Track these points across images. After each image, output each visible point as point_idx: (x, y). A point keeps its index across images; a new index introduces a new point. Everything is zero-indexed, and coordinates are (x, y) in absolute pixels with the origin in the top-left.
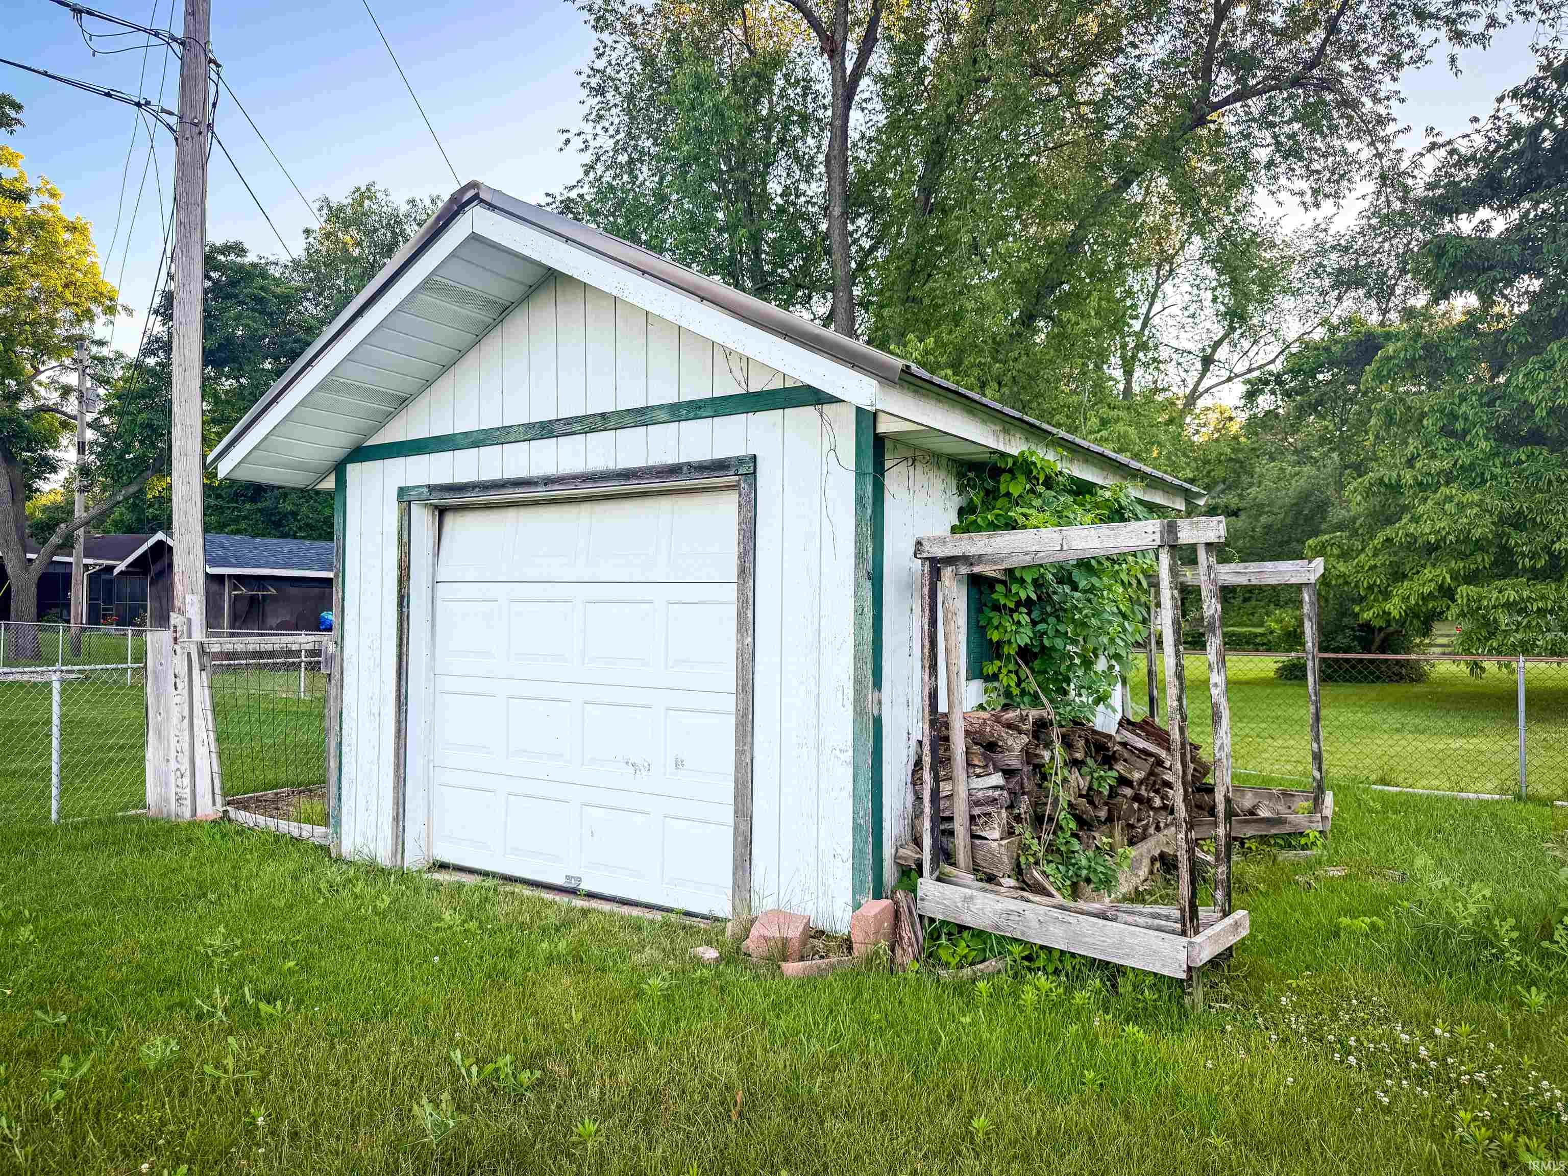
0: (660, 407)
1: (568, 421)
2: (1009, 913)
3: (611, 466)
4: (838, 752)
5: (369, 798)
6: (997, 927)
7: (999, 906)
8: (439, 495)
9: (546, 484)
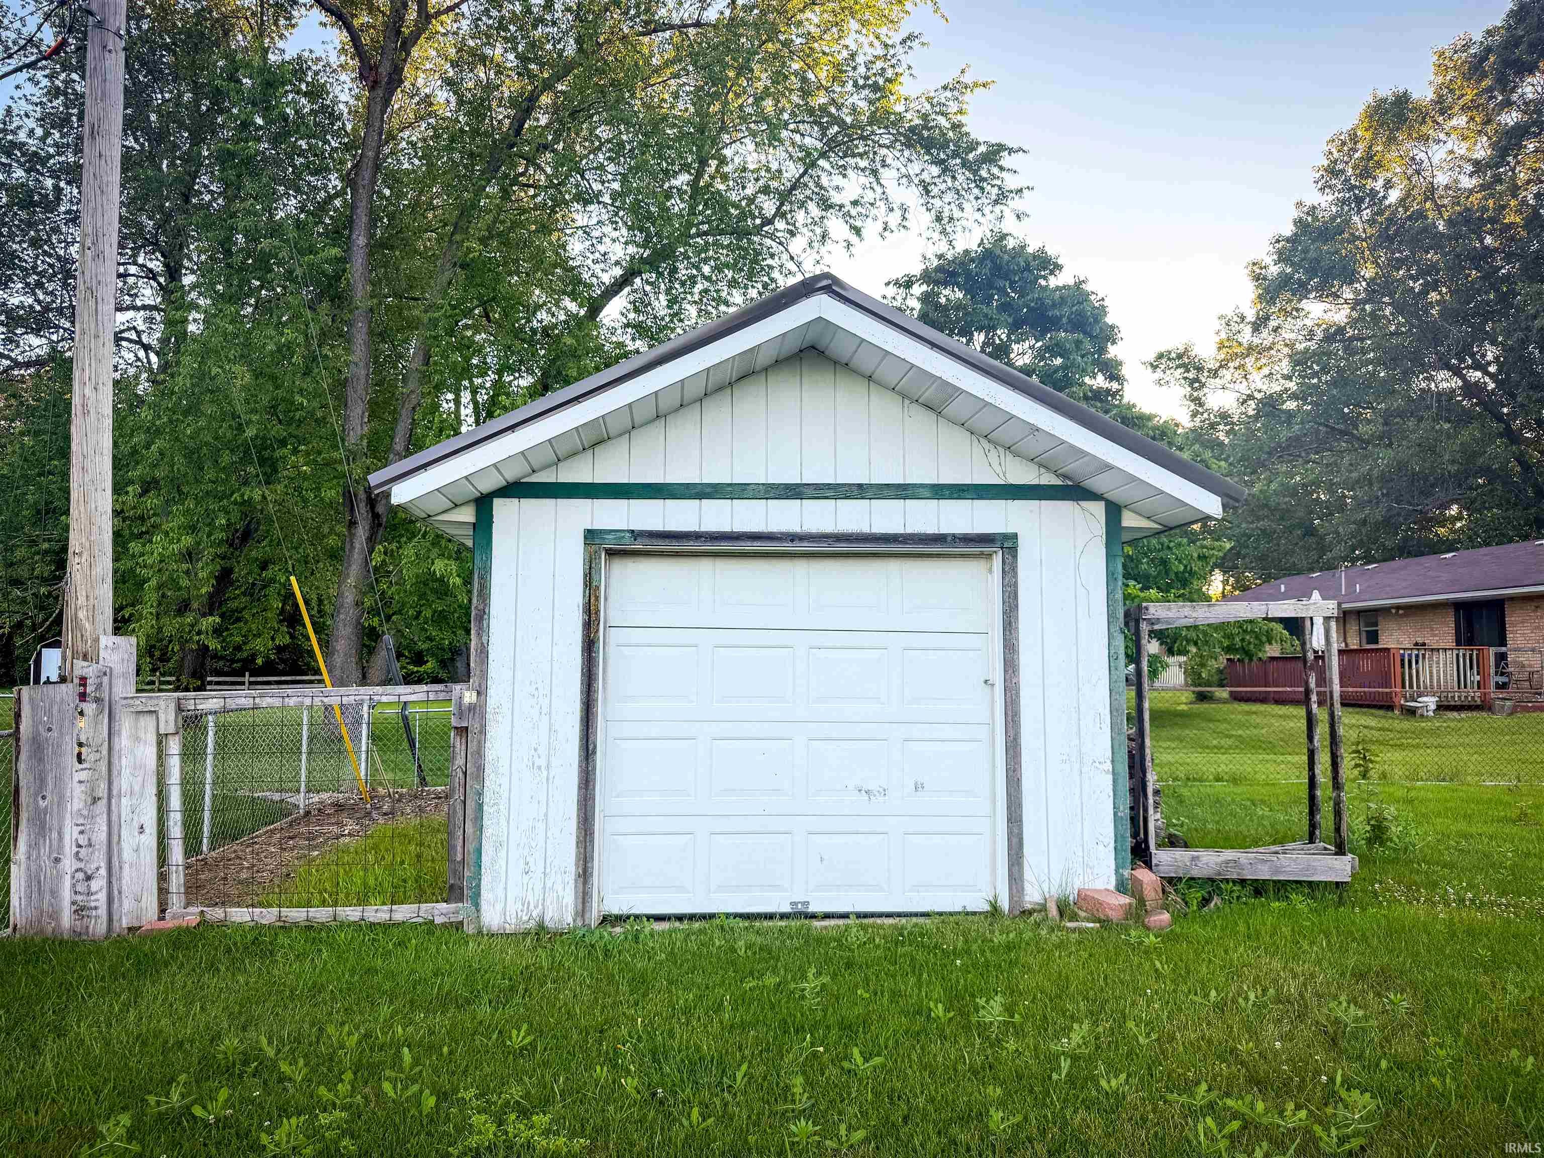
0: (922, 486)
1: (817, 487)
2: (1227, 862)
3: (866, 530)
4: (1097, 764)
5: (531, 860)
6: (1220, 874)
7: (1220, 859)
8: (647, 541)
9: (792, 541)
